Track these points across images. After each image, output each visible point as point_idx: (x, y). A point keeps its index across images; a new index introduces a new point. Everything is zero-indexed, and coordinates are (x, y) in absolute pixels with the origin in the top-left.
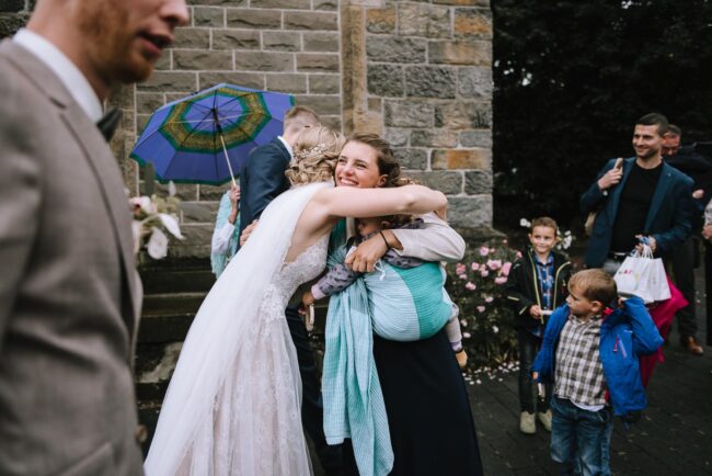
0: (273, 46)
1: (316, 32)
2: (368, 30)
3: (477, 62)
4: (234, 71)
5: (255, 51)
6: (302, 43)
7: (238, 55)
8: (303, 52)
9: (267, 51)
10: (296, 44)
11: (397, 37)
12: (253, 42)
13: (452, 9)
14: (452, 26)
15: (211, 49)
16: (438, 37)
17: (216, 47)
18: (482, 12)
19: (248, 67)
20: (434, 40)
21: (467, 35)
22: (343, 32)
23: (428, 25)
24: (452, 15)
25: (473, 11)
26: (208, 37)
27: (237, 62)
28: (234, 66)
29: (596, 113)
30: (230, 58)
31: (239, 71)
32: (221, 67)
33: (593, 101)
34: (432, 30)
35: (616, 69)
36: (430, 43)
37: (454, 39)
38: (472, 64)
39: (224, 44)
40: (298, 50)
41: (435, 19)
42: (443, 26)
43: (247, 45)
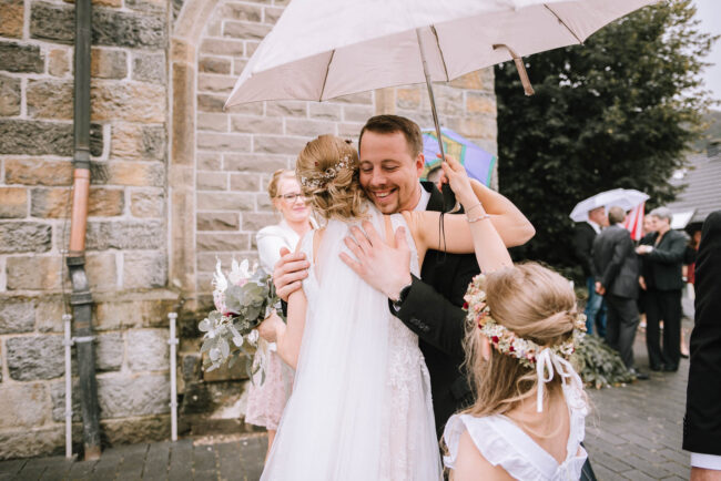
0: (319, 116)
1: (354, 105)
2: (399, 106)
3: (485, 135)
4: (284, 136)
5: (303, 119)
6: (342, 114)
7: (288, 122)
8: (343, 121)
9: (314, 120)
10: (337, 115)
11: (422, 113)
12: (301, 112)
13: (465, 92)
14: (464, 106)
15: (264, 116)
16: (454, 113)
17: (269, 114)
18: (488, 95)
19: (296, 133)
20: (451, 117)
21: (477, 113)
22: (377, 106)
23: (446, 105)
24: (465, 97)
25: (481, 95)
27: (288, 129)
28: (284, 131)
29: (548, 177)
30: (280, 124)
31: (290, 136)
32: (273, 131)
33: (546, 167)
34: (449, 108)
35: (564, 140)
36: (448, 119)
37: (466, 117)
38: (481, 137)
39: (276, 112)
40: (339, 120)
41: (451, 99)
42: (458, 105)
43: (296, 114)
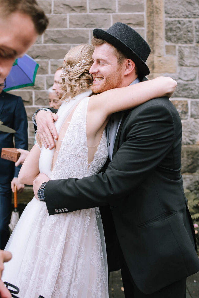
0: (96, 10)
4: (68, 28)
5: (83, 14)
6: (117, 6)
7: (71, 17)
8: (118, 13)
9: (92, 14)
10: (113, 9)
12: (82, 8)
15: (52, 14)
17: (56, 12)
19: (77, 25)
26: (50, 5)
27: (70, 22)
28: (68, 26)
30: (65, 19)
31: (71, 29)
32: (59, 26)
39: (62, 10)
43: (78, 10)
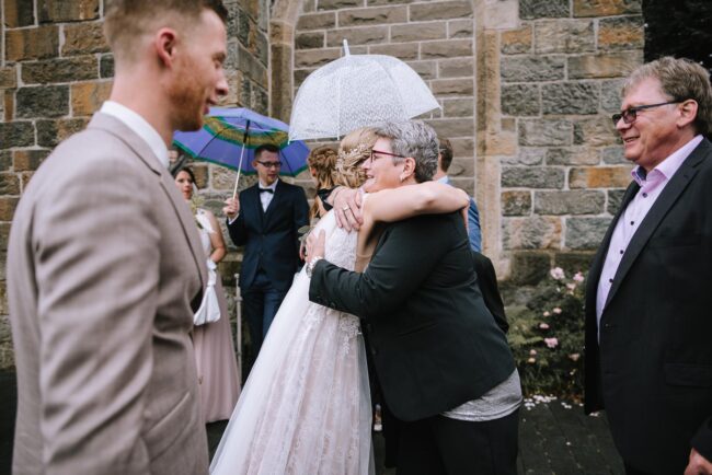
1: (451, 59)
2: (503, 52)
6: (437, 70)
8: (439, 79)
11: (533, 56)
13: (596, 21)
14: (595, 39)
16: (579, 51)
18: (632, 19)
20: (574, 55)
21: (613, 46)
22: (478, 57)
23: (568, 41)
24: (596, 28)
25: (621, 20)
34: (572, 45)
36: (569, 59)
37: (598, 52)
38: (619, 76)
40: (434, 78)
41: (575, 33)
42: (585, 40)
